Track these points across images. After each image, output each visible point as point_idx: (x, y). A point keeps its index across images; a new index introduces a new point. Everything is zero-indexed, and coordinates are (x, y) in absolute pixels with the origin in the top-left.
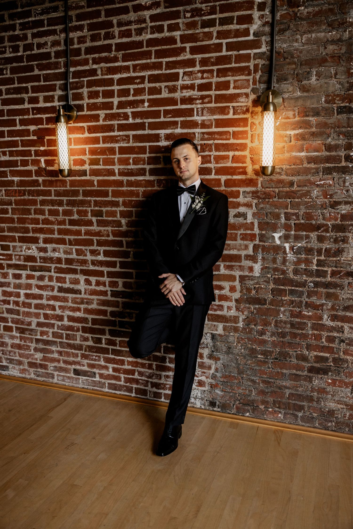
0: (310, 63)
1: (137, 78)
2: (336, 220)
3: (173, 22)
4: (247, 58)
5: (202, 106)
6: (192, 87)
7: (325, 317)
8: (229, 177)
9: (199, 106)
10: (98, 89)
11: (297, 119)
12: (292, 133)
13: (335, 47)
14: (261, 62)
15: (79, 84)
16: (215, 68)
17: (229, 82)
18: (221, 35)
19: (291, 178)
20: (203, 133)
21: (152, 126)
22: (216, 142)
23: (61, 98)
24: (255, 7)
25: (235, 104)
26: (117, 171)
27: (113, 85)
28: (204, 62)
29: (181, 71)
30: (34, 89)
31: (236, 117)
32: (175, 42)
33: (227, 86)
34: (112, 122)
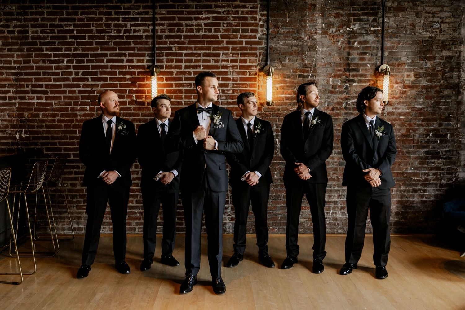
0: (285, 54)
1: (196, 54)
3: (217, 28)
4: (255, 49)
5: (233, 70)
6: (227, 61)
9: (231, 70)
10: (173, 57)
11: (280, 79)
12: (278, 85)
13: (296, 48)
14: (262, 51)
15: (161, 54)
16: (239, 52)
17: (247, 60)
18: (242, 37)
19: (278, 107)
20: (233, 84)
22: (240, 88)
23: (148, 61)
24: (259, 26)
25: (250, 71)
26: (183, 103)
27: (182, 56)
28: (233, 49)
29: (221, 52)
30: (130, 55)
31: (250, 76)
32: (218, 38)
33: (245, 61)
34: (181, 76)
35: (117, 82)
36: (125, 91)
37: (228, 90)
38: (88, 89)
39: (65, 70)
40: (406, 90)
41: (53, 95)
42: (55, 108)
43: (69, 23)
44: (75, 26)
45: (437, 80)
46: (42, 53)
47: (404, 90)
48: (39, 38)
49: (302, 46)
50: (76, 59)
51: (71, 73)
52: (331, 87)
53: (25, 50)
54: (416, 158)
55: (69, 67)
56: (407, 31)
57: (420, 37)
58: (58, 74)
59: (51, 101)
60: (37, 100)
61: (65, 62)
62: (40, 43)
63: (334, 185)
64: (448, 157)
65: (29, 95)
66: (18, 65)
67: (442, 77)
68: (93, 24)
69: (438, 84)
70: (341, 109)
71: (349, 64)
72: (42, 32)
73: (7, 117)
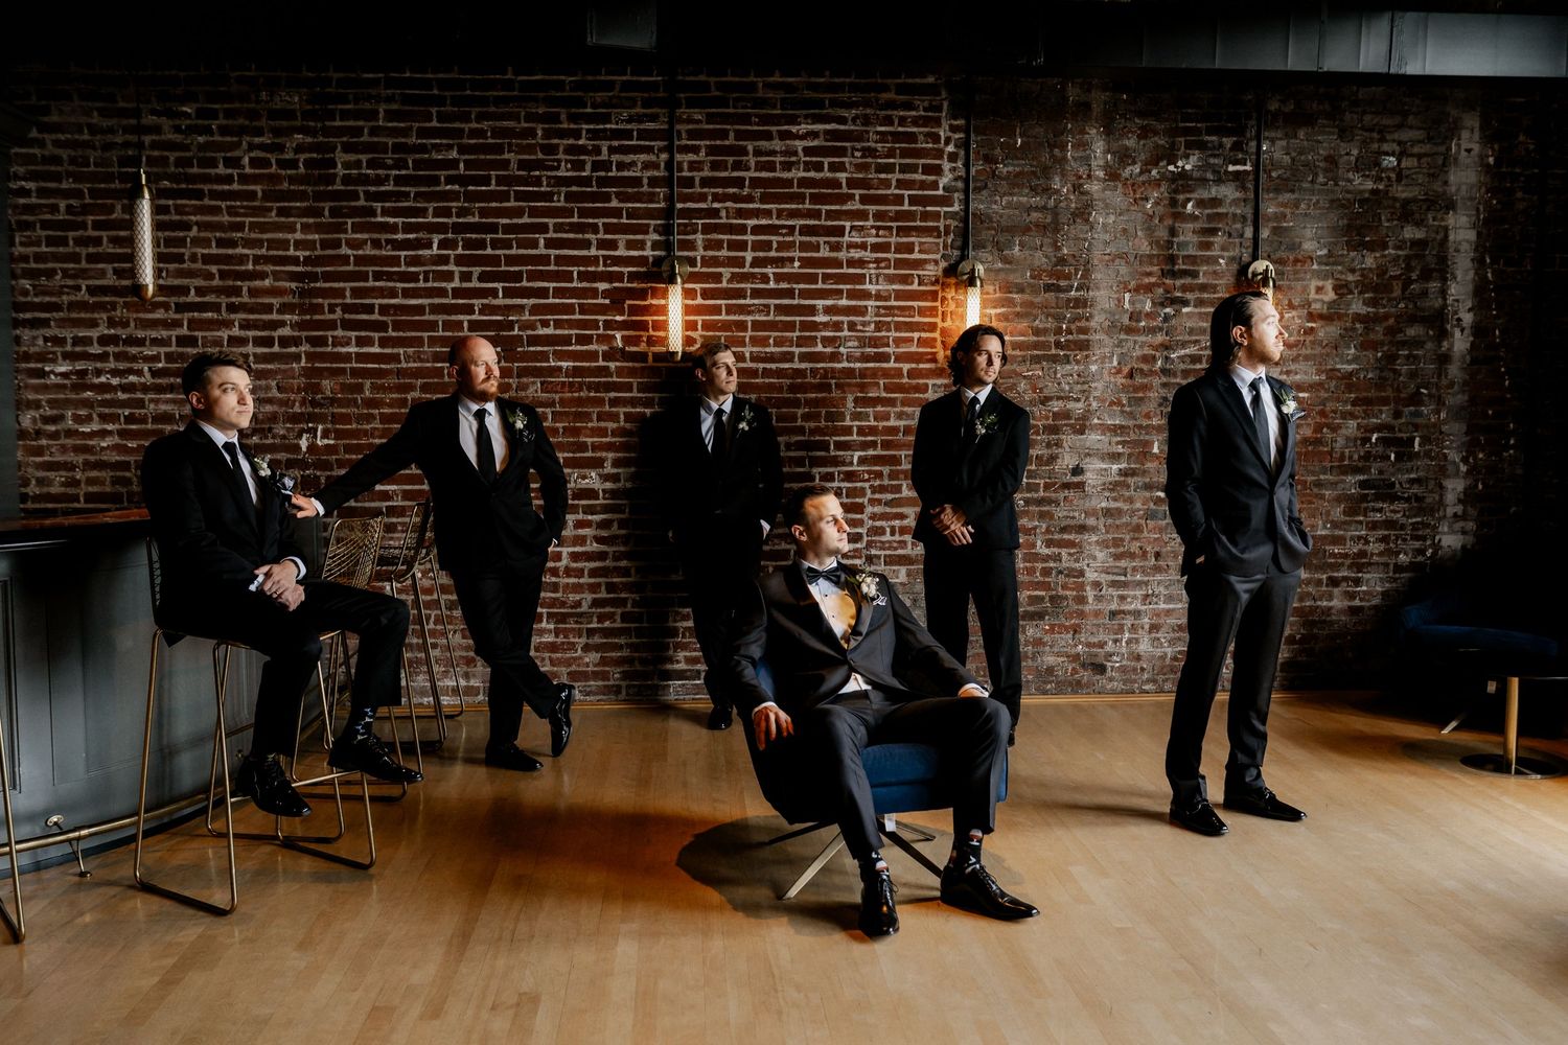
0: (1011, 230)
1: (783, 227)
2: (1047, 419)
3: (837, 160)
4: (937, 216)
5: (877, 272)
6: (863, 246)
7: (1039, 543)
8: (914, 366)
9: (873, 271)
10: (721, 237)
11: (999, 295)
12: (993, 312)
13: (1040, 215)
14: (953, 223)
15: (690, 228)
16: (894, 224)
17: (913, 244)
18: (901, 184)
20: (878, 307)
21: (804, 294)
22: (896, 319)
23: (655, 245)
24: (945, 157)
25: (921, 273)
26: (748, 355)
27: (746, 233)
28: (879, 216)
29: (848, 224)
30: (608, 229)
31: (922, 288)
32: (840, 186)
33: (909, 248)
34: (743, 286)
35: (574, 301)
36: (594, 325)
37: (864, 324)
38: (494, 318)
39: (434, 268)
40: (1314, 325)
41: (401, 334)
42: (407, 369)
43: (444, 141)
44: (462, 150)
45: (1390, 300)
46: (373, 220)
47: (1310, 325)
48: (364, 180)
49: (1055, 212)
50: (462, 239)
51: (449, 276)
52: (1127, 316)
53: (327, 213)
54: (1338, 500)
55: (444, 260)
56: (1316, 175)
57: (1348, 192)
58: (414, 277)
59: (395, 351)
60: (357, 346)
61: (435, 246)
62: (366, 193)
63: (1134, 569)
64: (1416, 495)
65: (335, 333)
66: (307, 253)
67: (1403, 293)
68: (510, 145)
69: (1393, 310)
70: (1152, 373)
71: (1172, 259)
72: (371, 164)
73: (275, 393)
